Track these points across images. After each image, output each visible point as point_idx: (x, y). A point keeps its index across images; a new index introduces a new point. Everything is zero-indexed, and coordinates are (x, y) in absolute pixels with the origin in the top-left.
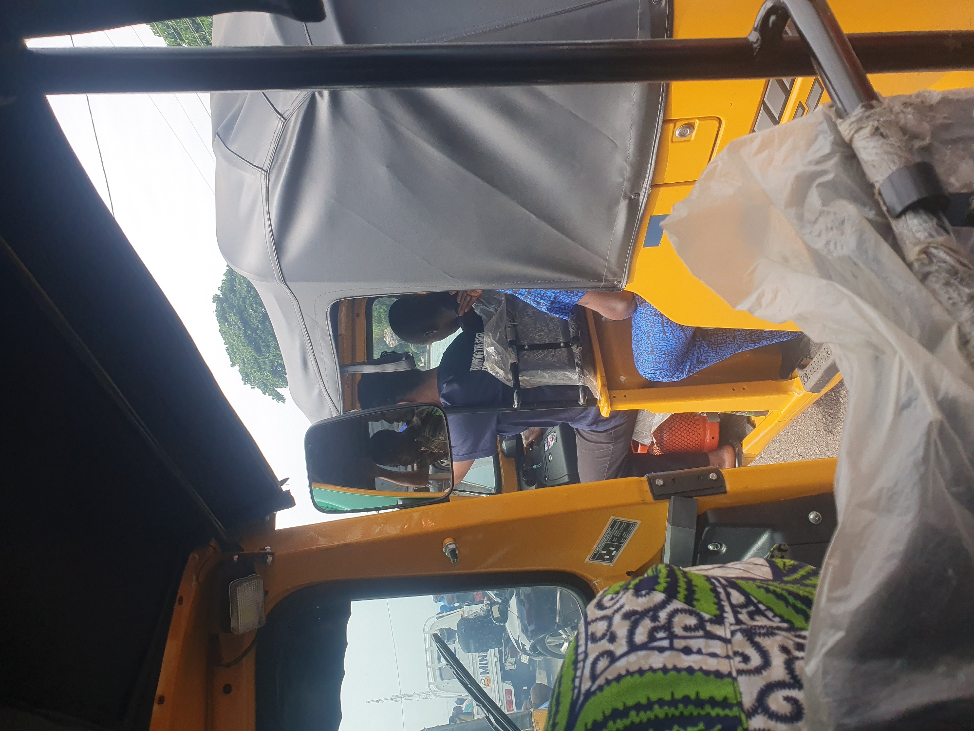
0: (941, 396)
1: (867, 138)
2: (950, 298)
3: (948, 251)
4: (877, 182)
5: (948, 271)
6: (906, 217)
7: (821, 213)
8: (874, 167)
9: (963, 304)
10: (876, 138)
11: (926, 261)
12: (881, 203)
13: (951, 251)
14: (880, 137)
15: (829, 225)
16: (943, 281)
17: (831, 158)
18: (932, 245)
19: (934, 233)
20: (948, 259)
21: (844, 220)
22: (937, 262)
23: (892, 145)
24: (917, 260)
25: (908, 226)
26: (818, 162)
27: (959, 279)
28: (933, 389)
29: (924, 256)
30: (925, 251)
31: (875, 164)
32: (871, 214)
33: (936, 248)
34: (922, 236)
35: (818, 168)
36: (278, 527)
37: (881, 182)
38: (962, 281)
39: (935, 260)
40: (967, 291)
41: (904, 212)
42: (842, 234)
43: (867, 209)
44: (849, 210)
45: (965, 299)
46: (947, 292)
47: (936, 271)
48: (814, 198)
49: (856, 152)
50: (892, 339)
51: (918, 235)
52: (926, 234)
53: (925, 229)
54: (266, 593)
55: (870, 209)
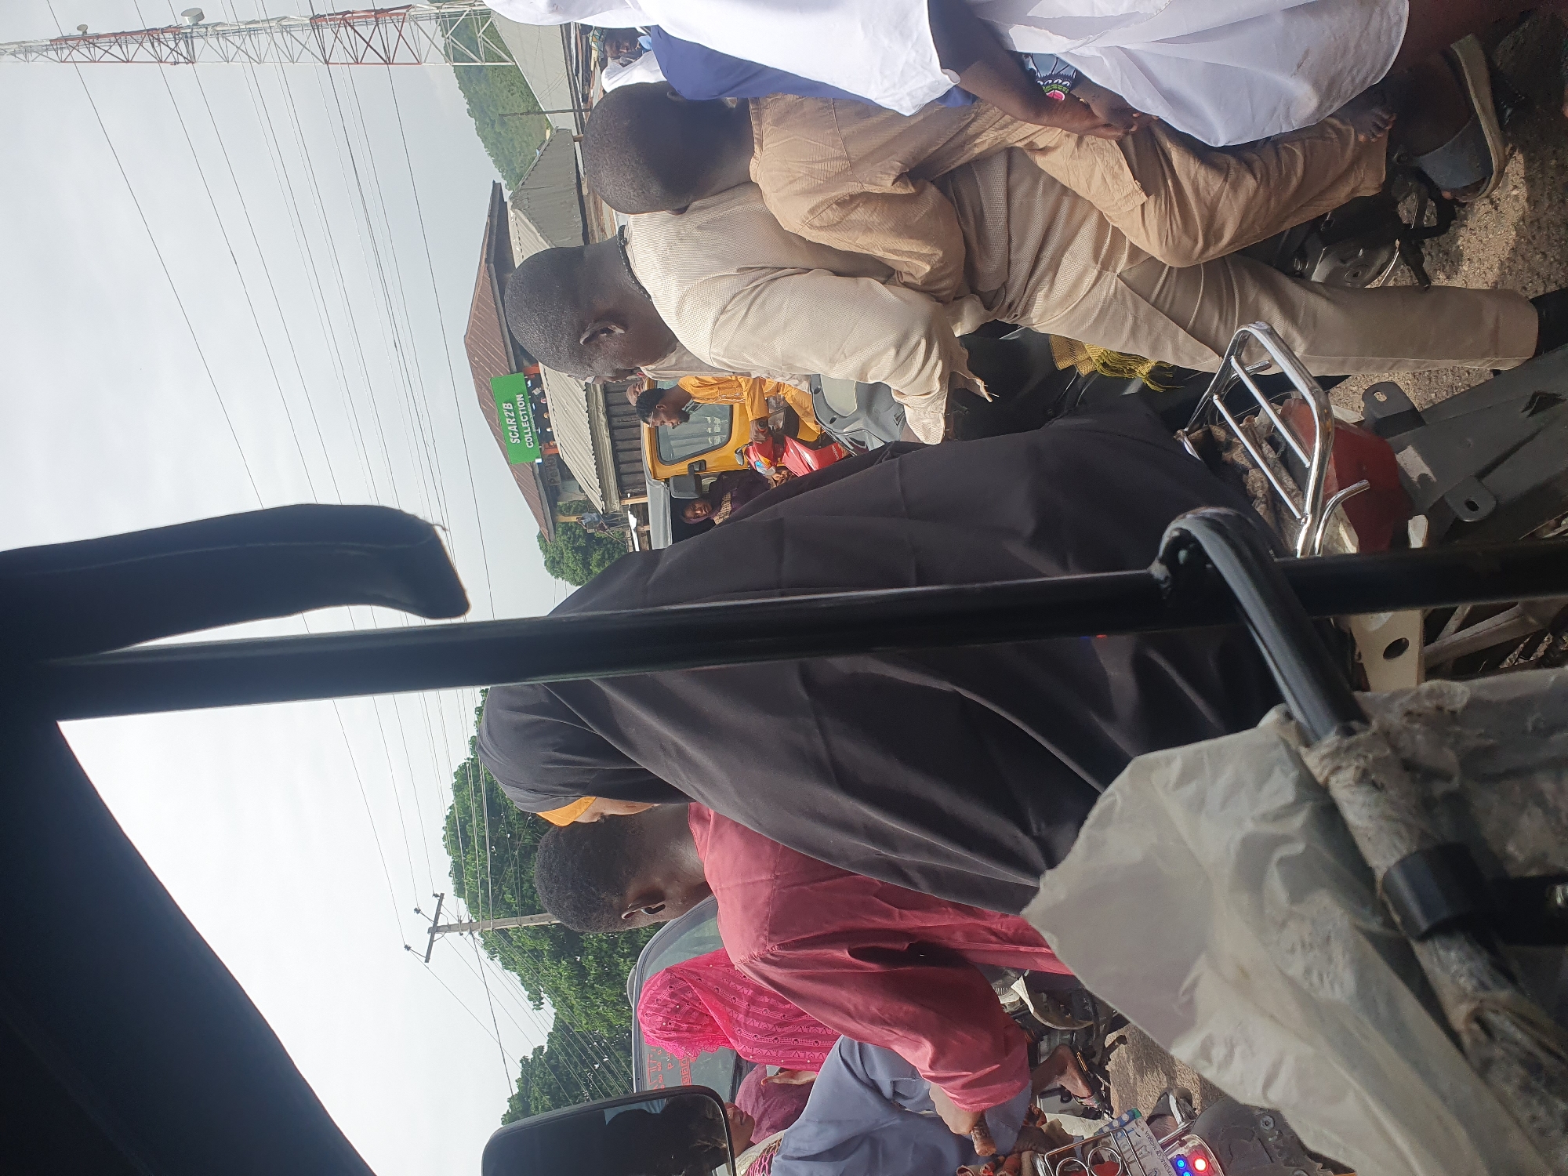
1: (1351, 786)
3: (1518, 1020)
4: (1378, 866)
6: (1435, 941)
7: (1290, 914)
8: (1369, 839)
10: (1365, 788)
12: (1391, 907)
14: (1373, 789)
15: (1306, 940)
16: (1517, 1082)
17: (1298, 812)
18: (1488, 1005)
19: (1489, 982)
21: (1329, 936)
22: (1502, 1040)
23: (1391, 803)
24: (1467, 1030)
25: (1441, 960)
26: (1276, 819)
27: (1544, 1081)
29: (1475, 1027)
32: (1375, 925)
33: (1496, 1012)
35: (1276, 829)
39: (1498, 1038)
41: (1430, 933)
42: (1330, 961)
43: (1366, 913)
47: (1503, 1058)
48: (1276, 885)
49: (1338, 805)
51: (1462, 982)
53: (1471, 973)
55: (1373, 914)
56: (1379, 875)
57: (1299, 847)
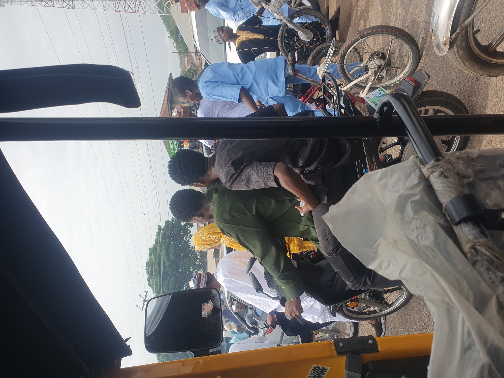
1: (437, 177)
2: (490, 278)
3: (487, 248)
4: (444, 203)
5: (488, 261)
6: (461, 225)
7: (413, 219)
8: (442, 194)
9: (498, 282)
10: (442, 178)
11: (474, 253)
12: (447, 215)
13: (489, 248)
14: (444, 178)
15: (418, 226)
16: (485, 267)
17: (419, 186)
18: (477, 244)
19: (478, 237)
20: (487, 253)
21: (426, 224)
22: (481, 254)
23: (451, 182)
24: (469, 252)
25: (462, 231)
26: (412, 188)
27: (495, 267)
29: (473, 250)
30: (473, 247)
31: (442, 192)
32: (442, 221)
33: (479, 246)
35: (411, 192)
36: (122, 367)
37: (446, 203)
38: (496, 268)
39: (480, 254)
40: (500, 274)
41: (460, 222)
42: (426, 232)
43: (439, 218)
44: (429, 218)
45: (500, 280)
46: (489, 274)
47: (481, 260)
48: (409, 210)
49: (431, 183)
50: (457, 304)
51: (469, 237)
52: (473, 237)
53: (473, 234)
55: (441, 218)
56: (444, 205)
57: (418, 197)
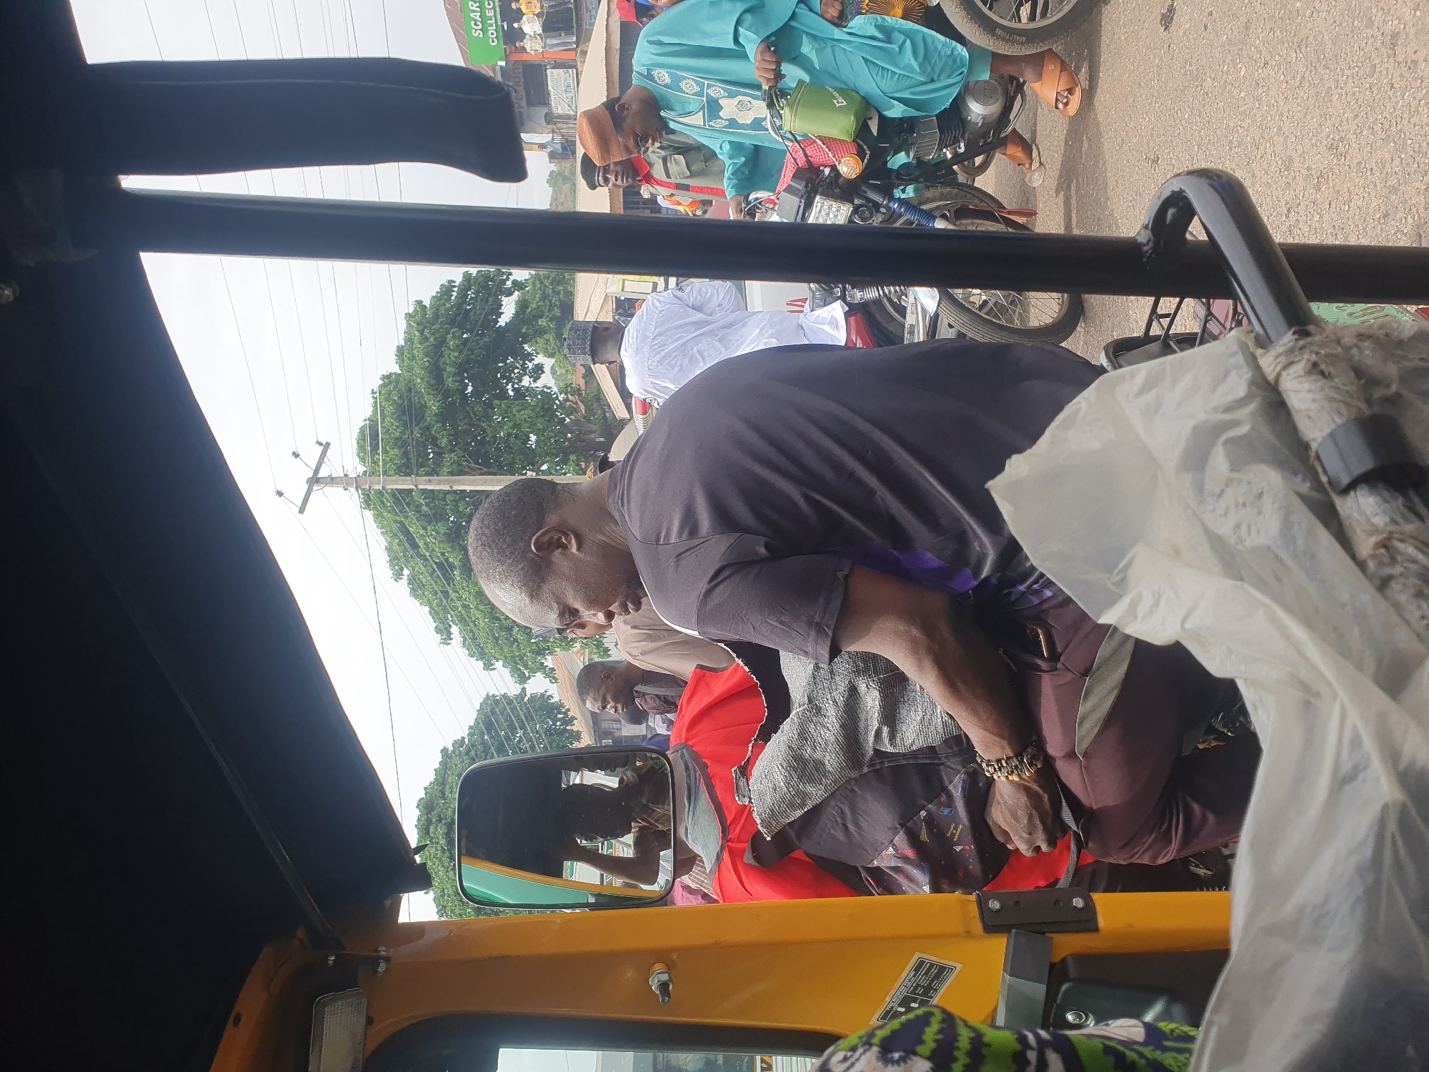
0: (1403, 763)
1: (1299, 377)
2: (1423, 618)
4: (1314, 440)
5: (1419, 576)
6: (1355, 491)
7: (1229, 482)
8: (1310, 418)
10: (1314, 377)
11: (1386, 560)
12: (1320, 470)
13: (1425, 545)
14: (1320, 377)
15: (1241, 501)
16: (1413, 590)
17: (1247, 404)
18: (1395, 535)
19: (1399, 519)
20: (1420, 557)
21: (1262, 493)
22: (1404, 561)
23: (1336, 388)
24: (1373, 556)
25: (1359, 505)
26: (1228, 409)
28: (1392, 754)
29: (1383, 551)
30: (1385, 545)
31: (1311, 414)
32: (1305, 487)
33: (1402, 541)
34: (1380, 521)
35: (1227, 417)
36: (403, 918)
37: (1320, 440)
39: (1399, 559)
41: (1352, 486)
42: (1259, 513)
43: (1299, 479)
44: (1270, 479)
47: (1401, 575)
48: (1219, 460)
49: (1285, 396)
50: (1329, 673)
51: (1375, 520)
53: (1385, 512)
54: (370, 1021)
55: (1303, 481)
56: (1314, 446)
57: (1245, 429)
